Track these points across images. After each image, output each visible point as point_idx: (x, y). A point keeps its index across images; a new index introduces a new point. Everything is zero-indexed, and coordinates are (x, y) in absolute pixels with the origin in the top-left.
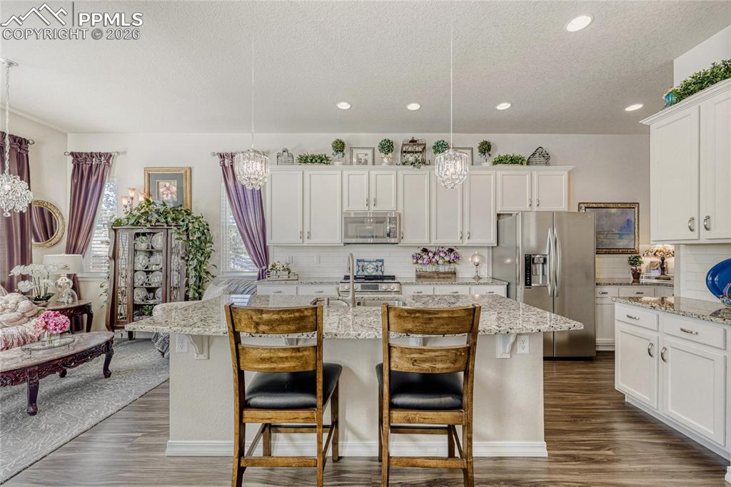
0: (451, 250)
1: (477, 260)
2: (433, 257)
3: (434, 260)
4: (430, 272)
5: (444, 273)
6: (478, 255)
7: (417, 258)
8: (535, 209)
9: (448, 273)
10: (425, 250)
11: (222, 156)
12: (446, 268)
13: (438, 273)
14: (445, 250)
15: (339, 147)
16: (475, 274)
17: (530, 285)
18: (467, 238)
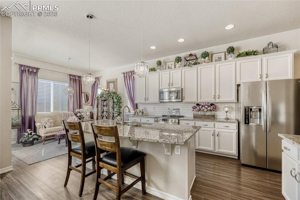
0: (212, 104)
1: (227, 109)
2: (202, 108)
3: (202, 109)
4: (200, 115)
5: (208, 116)
6: (227, 107)
7: (194, 108)
8: (264, 79)
9: (210, 116)
10: (198, 105)
11: (124, 73)
12: (209, 113)
13: (204, 115)
14: (209, 104)
15: (159, 63)
16: (225, 117)
17: (248, 123)
18: (217, 98)
